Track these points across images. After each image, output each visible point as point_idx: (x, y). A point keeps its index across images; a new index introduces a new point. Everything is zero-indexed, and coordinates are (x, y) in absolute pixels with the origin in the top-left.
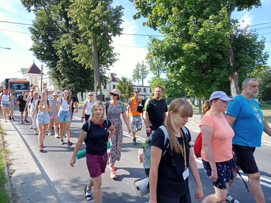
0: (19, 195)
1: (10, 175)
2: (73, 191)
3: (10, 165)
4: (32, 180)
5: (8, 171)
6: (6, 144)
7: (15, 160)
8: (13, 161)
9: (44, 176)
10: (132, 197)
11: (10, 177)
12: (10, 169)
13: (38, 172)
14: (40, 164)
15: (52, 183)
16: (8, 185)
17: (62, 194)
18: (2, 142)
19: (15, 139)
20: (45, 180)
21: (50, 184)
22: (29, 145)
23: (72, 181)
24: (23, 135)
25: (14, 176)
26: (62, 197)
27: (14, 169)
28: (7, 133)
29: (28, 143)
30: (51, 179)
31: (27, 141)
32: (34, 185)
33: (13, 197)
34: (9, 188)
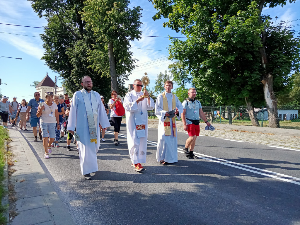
0: (17, 191)
1: (10, 174)
2: (79, 190)
3: (12, 165)
4: (34, 178)
5: (8, 170)
6: (11, 149)
7: (18, 162)
8: (15, 163)
9: (47, 175)
10: (145, 196)
11: (9, 175)
12: (11, 169)
15: (57, 183)
16: (5, 182)
17: (67, 193)
18: (6, 147)
19: (21, 144)
20: (48, 179)
21: (54, 184)
22: (36, 151)
23: (79, 181)
24: (30, 143)
25: (14, 175)
26: (65, 196)
27: (16, 169)
28: (13, 140)
29: (35, 149)
30: (55, 180)
31: (34, 148)
32: (36, 182)
33: (9, 192)
34: (6, 184)
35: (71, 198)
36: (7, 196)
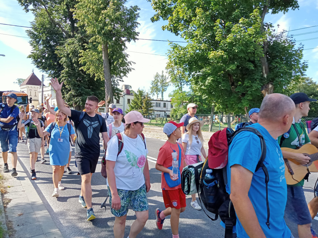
0: (17, 228)
1: (5, 205)
2: (81, 224)
3: (6, 193)
4: (32, 211)
5: (2, 200)
7: (11, 188)
8: (8, 189)
9: (46, 206)
11: (5, 207)
12: (5, 198)
13: (40, 201)
14: (41, 192)
15: (55, 214)
16: (3, 217)
17: (68, 227)
20: (47, 211)
21: (54, 216)
23: (79, 212)
24: (20, 158)
25: (10, 206)
26: (67, 231)
27: (10, 198)
30: (54, 209)
31: (25, 165)
32: (34, 216)
33: (9, 231)
34: (3, 221)
35: (73, 233)
36: (8, 237)
